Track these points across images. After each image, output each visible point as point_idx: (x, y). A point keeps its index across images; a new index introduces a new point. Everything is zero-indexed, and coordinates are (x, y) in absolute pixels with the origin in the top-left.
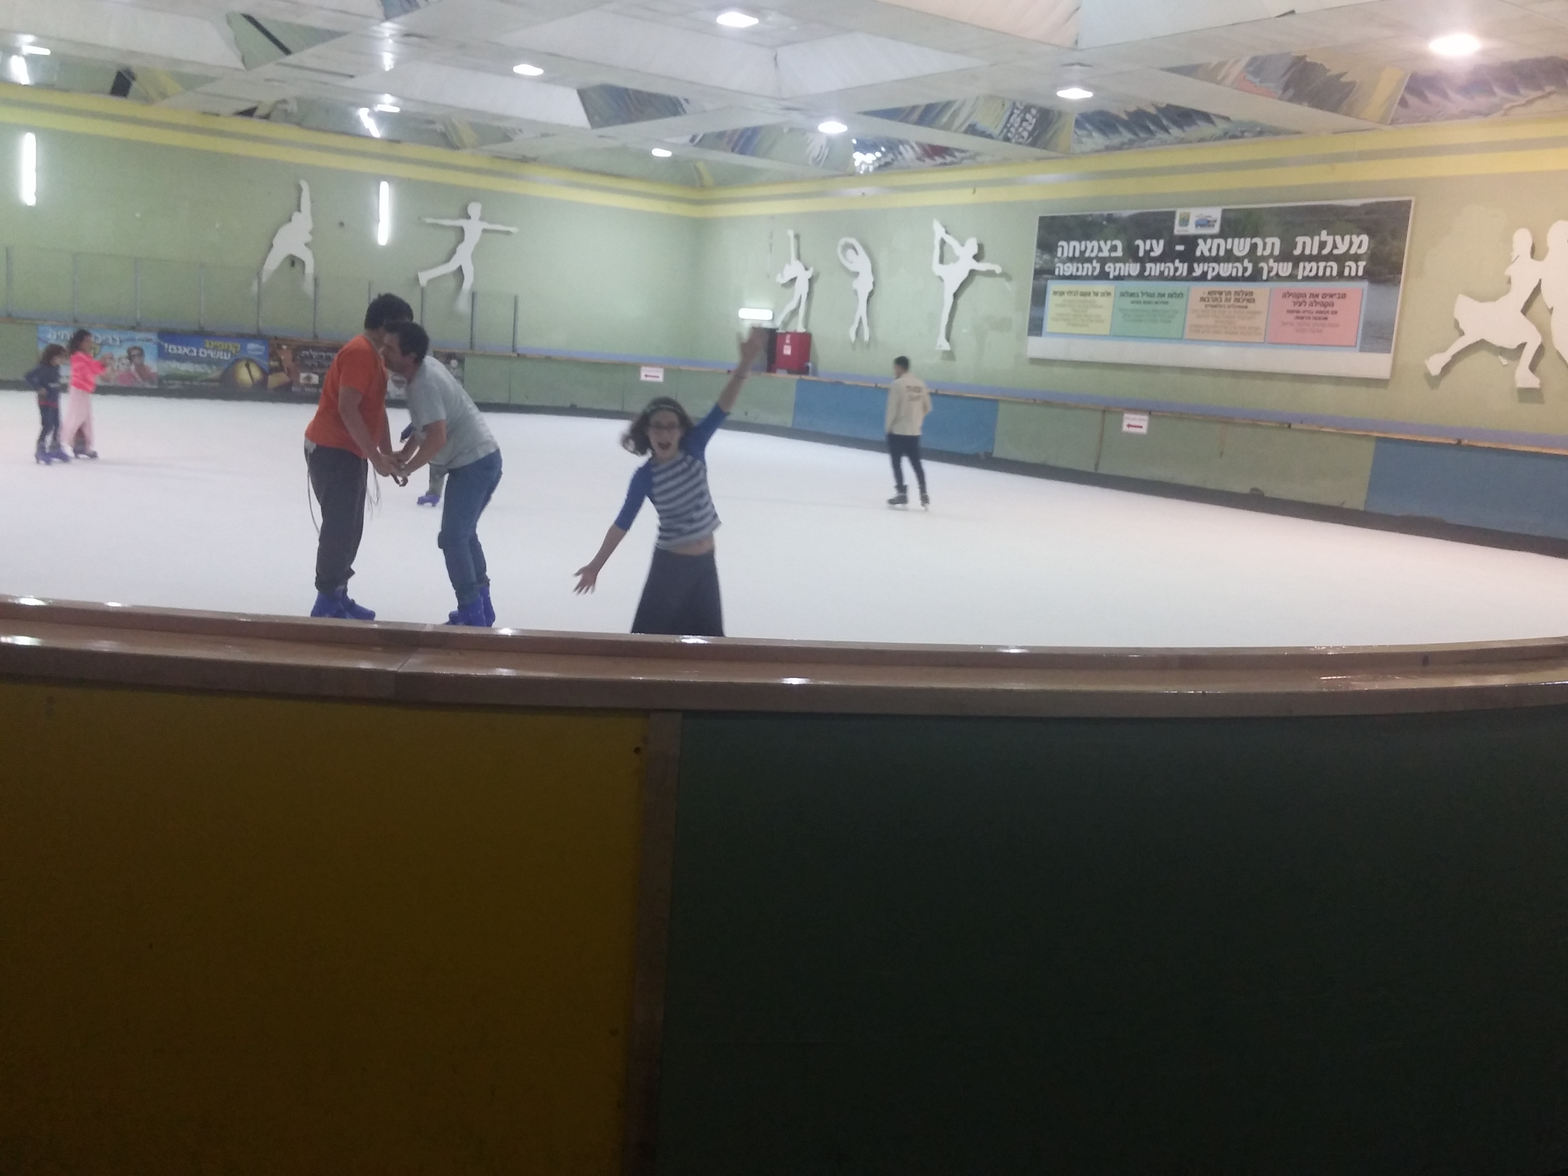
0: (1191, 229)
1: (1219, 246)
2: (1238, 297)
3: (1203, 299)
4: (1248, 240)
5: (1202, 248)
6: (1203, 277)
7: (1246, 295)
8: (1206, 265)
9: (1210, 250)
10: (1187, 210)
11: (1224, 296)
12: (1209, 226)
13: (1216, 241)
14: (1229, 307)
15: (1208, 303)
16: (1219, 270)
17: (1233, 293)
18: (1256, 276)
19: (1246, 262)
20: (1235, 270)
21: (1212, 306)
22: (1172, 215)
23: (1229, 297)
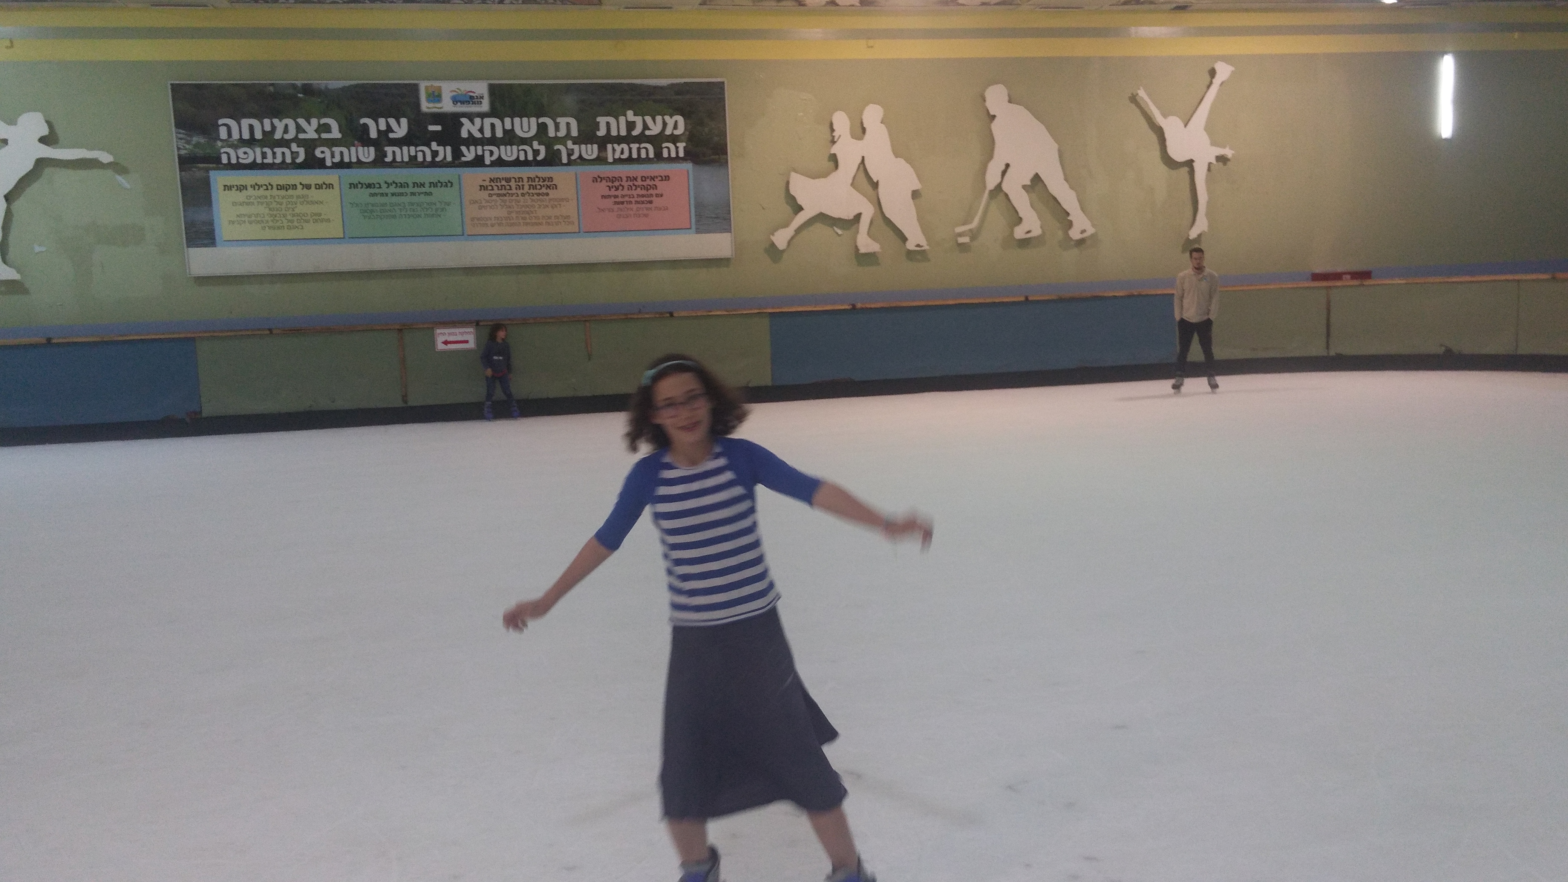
0: (447, 106)
1: (493, 126)
2: (533, 184)
3: (483, 188)
4: (533, 120)
5: (467, 128)
6: (478, 162)
7: (544, 181)
8: (479, 148)
9: (481, 130)
10: (436, 84)
11: (513, 184)
12: (474, 103)
13: (488, 121)
14: (523, 195)
15: (491, 192)
16: (500, 154)
17: (525, 180)
18: (552, 160)
19: (536, 145)
20: (522, 154)
21: (499, 195)
22: (415, 88)
23: (520, 184)
